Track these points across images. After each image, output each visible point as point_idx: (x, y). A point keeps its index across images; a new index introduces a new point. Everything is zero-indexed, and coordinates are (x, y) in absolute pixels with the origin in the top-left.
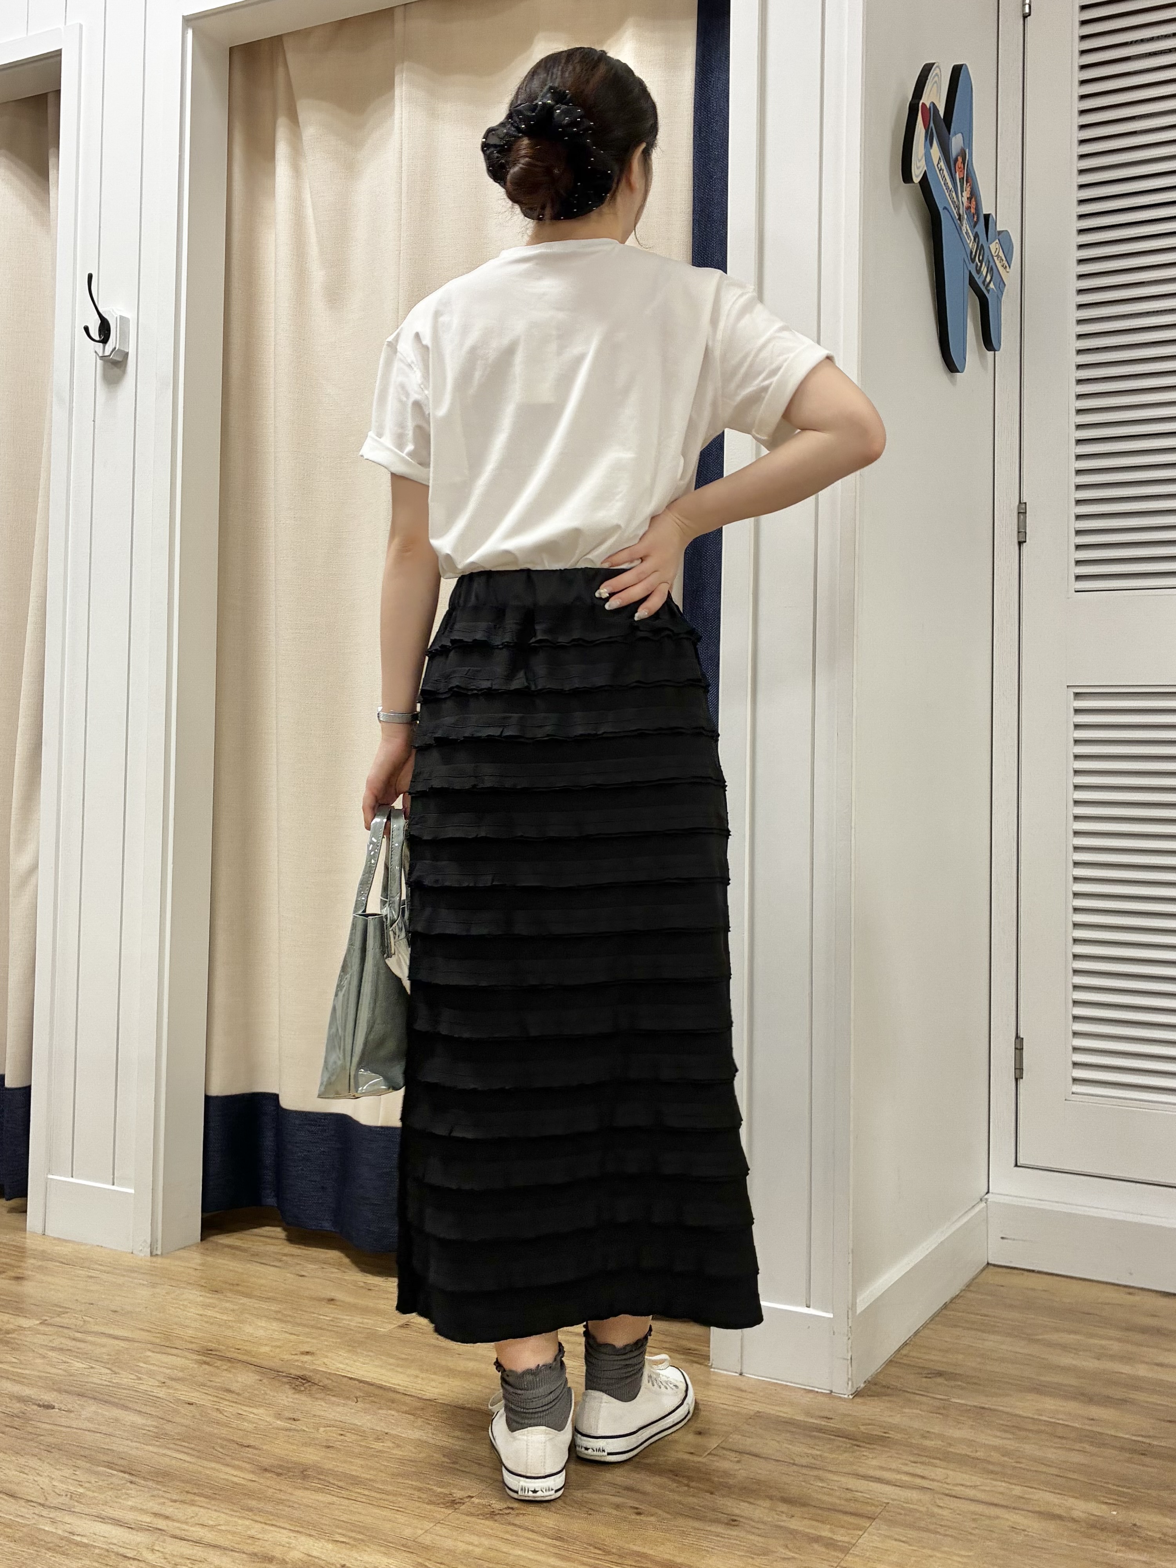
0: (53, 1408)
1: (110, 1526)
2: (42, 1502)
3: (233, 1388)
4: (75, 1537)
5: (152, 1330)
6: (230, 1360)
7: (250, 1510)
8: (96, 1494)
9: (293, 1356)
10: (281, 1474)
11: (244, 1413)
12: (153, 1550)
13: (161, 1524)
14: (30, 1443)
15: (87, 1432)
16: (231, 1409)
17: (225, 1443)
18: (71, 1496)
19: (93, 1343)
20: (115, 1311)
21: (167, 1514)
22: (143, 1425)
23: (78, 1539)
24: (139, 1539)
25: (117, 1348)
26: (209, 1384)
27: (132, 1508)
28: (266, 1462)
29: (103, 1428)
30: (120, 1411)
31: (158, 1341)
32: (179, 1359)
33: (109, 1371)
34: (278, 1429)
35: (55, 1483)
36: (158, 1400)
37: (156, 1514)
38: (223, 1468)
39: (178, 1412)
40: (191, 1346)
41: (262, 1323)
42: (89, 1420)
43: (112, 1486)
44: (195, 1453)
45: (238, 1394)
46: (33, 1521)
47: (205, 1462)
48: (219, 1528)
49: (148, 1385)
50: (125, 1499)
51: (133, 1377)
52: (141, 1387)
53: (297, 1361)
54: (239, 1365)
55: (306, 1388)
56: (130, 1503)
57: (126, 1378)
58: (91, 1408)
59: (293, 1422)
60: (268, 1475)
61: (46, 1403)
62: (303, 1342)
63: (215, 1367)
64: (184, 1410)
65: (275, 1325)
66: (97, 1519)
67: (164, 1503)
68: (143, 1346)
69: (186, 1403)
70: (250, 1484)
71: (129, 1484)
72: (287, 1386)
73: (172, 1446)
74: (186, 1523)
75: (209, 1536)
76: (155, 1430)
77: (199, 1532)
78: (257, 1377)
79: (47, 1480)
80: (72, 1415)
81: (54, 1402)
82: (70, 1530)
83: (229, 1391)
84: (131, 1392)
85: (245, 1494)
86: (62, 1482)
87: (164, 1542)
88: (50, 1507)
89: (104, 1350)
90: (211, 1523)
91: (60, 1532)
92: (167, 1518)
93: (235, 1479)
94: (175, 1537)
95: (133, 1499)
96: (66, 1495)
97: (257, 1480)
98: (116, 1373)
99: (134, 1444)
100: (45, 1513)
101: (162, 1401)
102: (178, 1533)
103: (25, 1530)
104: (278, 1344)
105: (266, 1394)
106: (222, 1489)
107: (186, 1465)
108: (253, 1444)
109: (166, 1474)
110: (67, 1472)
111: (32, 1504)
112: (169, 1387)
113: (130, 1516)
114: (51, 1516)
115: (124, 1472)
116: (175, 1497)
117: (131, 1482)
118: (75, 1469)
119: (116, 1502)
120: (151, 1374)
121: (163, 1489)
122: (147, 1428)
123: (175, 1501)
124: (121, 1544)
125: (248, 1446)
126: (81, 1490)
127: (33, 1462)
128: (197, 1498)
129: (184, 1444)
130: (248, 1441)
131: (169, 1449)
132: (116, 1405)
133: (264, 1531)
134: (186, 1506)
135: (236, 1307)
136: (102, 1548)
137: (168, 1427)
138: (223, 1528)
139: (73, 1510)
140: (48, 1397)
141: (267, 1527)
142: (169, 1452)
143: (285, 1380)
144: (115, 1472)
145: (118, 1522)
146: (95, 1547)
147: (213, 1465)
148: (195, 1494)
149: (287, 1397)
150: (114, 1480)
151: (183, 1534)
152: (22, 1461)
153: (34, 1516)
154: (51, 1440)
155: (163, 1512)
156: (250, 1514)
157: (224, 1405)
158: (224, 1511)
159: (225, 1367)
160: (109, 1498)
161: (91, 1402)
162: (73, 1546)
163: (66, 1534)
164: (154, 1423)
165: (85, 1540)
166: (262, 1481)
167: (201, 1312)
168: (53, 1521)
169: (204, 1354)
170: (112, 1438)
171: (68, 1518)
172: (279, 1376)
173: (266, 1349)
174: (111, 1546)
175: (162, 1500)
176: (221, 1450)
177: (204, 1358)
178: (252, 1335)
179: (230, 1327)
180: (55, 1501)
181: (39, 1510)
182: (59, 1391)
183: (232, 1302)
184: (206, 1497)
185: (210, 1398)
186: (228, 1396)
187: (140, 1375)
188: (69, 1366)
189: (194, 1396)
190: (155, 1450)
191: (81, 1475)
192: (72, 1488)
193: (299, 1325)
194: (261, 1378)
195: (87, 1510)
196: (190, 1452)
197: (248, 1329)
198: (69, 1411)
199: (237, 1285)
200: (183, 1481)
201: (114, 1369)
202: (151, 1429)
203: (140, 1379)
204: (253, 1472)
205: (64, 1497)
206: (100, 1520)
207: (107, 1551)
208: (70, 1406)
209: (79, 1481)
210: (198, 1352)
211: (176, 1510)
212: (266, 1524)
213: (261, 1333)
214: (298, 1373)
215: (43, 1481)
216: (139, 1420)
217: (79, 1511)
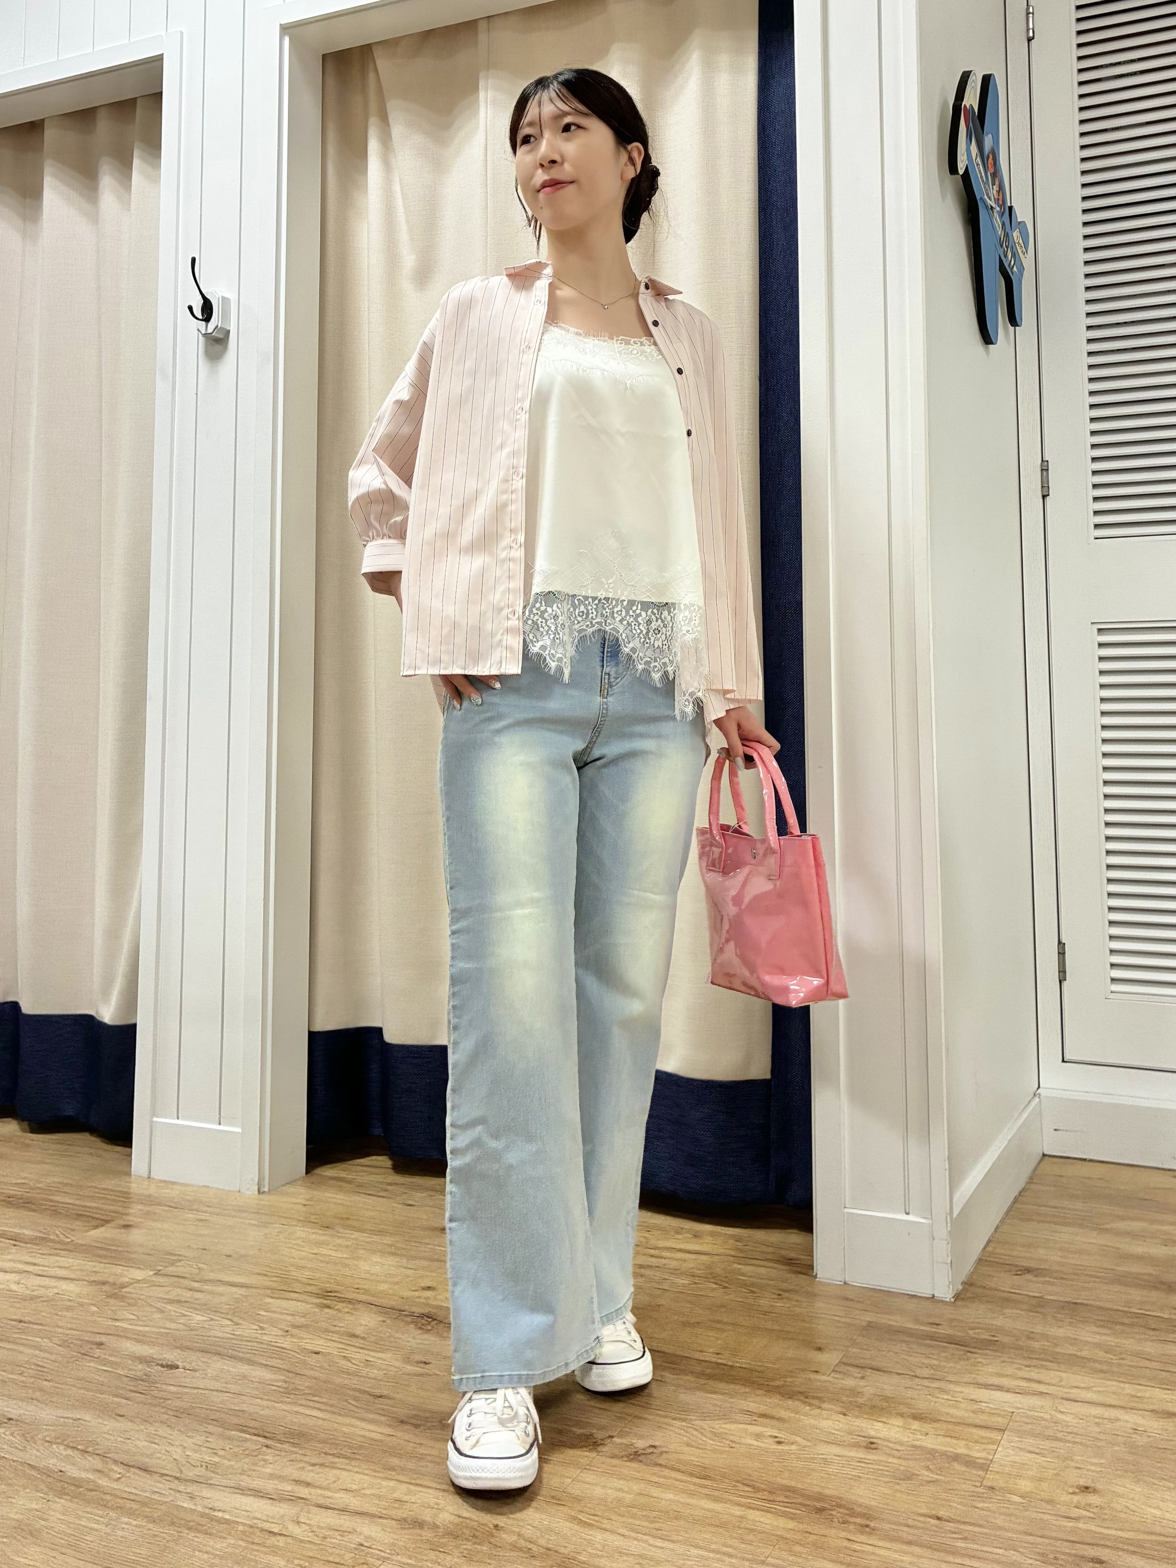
0: (177, 1367)
1: (252, 1498)
2: (178, 1475)
3: (358, 1333)
4: (216, 1514)
5: (269, 1274)
6: (350, 1301)
7: (392, 1469)
8: (232, 1463)
9: (414, 1293)
10: (420, 1425)
11: (371, 1359)
12: (298, 1523)
13: (304, 1492)
14: (157, 1409)
15: (215, 1393)
16: (358, 1356)
17: (357, 1394)
18: (207, 1467)
19: (211, 1293)
20: (230, 1256)
21: (309, 1480)
22: (272, 1380)
23: (220, 1514)
24: (282, 1511)
25: (236, 1296)
26: (333, 1328)
27: (272, 1476)
28: (402, 1412)
29: (233, 1388)
30: (247, 1367)
31: (275, 1285)
32: (299, 1303)
33: (229, 1323)
34: (409, 1374)
35: (188, 1453)
36: (283, 1350)
37: (297, 1482)
38: (358, 1423)
39: (305, 1363)
40: (310, 1289)
41: (376, 1258)
42: (216, 1378)
43: (247, 1452)
44: (329, 1408)
45: (364, 1338)
46: (171, 1498)
47: (340, 1418)
48: (363, 1492)
49: (272, 1335)
50: (262, 1466)
51: (256, 1327)
52: (265, 1338)
53: (419, 1297)
54: (359, 1306)
55: (433, 1327)
56: (268, 1470)
57: (248, 1330)
58: (217, 1365)
59: (422, 1365)
60: (406, 1427)
61: (170, 1363)
62: (422, 1277)
63: (337, 1310)
64: (312, 1360)
65: (391, 1260)
66: (237, 1491)
67: (303, 1468)
68: (262, 1292)
69: (312, 1352)
70: (388, 1439)
71: (264, 1449)
72: (412, 1326)
73: (304, 1402)
74: (329, 1489)
75: (354, 1503)
76: (285, 1385)
77: (343, 1499)
78: (381, 1319)
79: (179, 1450)
80: (197, 1374)
81: (178, 1360)
82: (210, 1506)
83: (354, 1336)
84: (255, 1344)
85: (385, 1452)
86: (195, 1451)
87: (309, 1512)
88: (186, 1480)
89: (223, 1299)
90: (354, 1487)
91: (199, 1508)
92: (308, 1484)
93: (373, 1435)
94: (320, 1506)
95: (271, 1466)
96: (202, 1466)
97: (394, 1434)
98: (237, 1324)
99: (265, 1403)
100: (181, 1488)
101: (286, 1351)
102: (321, 1501)
103: (163, 1507)
104: (396, 1280)
105: (391, 1336)
106: (361, 1447)
107: (320, 1422)
108: (385, 1392)
109: (301, 1435)
110: (199, 1439)
111: (168, 1478)
112: (292, 1336)
113: (270, 1486)
114: (188, 1491)
115: (259, 1435)
116: (315, 1460)
117: (267, 1446)
118: (207, 1435)
119: (254, 1470)
120: (273, 1323)
121: (301, 1452)
122: (276, 1384)
123: (314, 1465)
124: (264, 1518)
125: (381, 1397)
126: (216, 1459)
127: (163, 1431)
128: (337, 1460)
129: (316, 1399)
130: (379, 1391)
131: (301, 1405)
132: (241, 1360)
133: (410, 1492)
134: (327, 1470)
135: (349, 1243)
136: (244, 1524)
137: (297, 1381)
138: (368, 1492)
139: (209, 1482)
140: (171, 1356)
141: (412, 1487)
142: (301, 1410)
143: (409, 1319)
144: (248, 1436)
145: (258, 1494)
146: (238, 1523)
147: (347, 1420)
148: (333, 1455)
149: (414, 1338)
150: (248, 1444)
151: (328, 1502)
152: (152, 1429)
153: (172, 1492)
154: (178, 1403)
155: (302, 1478)
156: (393, 1473)
157: (351, 1352)
158: (366, 1472)
159: (346, 1310)
160: (246, 1466)
161: (215, 1358)
162: (214, 1523)
163: (207, 1511)
164: (283, 1378)
165: (227, 1517)
166: (399, 1434)
167: (315, 1251)
168: (192, 1498)
169: (324, 1297)
170: (241, 1397)
171: (206, 1492)
172: (401, 1315)
173: (383, 1287)
174: (255, 1521)
175: (301, 1465)
176: (353, 1403)
177: (325, 1302)
178: (368, 1272)
179: (347, 1265)
180: (190, 1474)
181: (175, 1484)
182: (183, 1348)
183: (344, 1237)
184: (345, 1457)
185: (336, 1345)
186: (354, 1342)
187: (262, 1325)
188: (190, 1320)
189: (319, 1344)
190: (286, 1407)
191: (215, 1443)
192: (207, 1458)
193: (415, 1258)
194: (385, 1319)
195: (225, 1482)
196: (323, 1407)
197: (364, 1266)
198: (194, 1370)
199: (348, 1219)
200: (320, 1442)
201: (235, 1319)
202: (279, 1384)
203: (262, 1328)
204: (390, 1426)
205: (199, 1468)
206: (240, 1492)
207: (251, 1527)
208: (194, 1364)
209: (213, 1449)
210: (317, 1295)
211: (317, 1476)
212: (410, 1483)
213: (377, 1269)
214: (422, 1311)
215: (177, 1453)
216: (267, 1375)
217: (217, 1483)
